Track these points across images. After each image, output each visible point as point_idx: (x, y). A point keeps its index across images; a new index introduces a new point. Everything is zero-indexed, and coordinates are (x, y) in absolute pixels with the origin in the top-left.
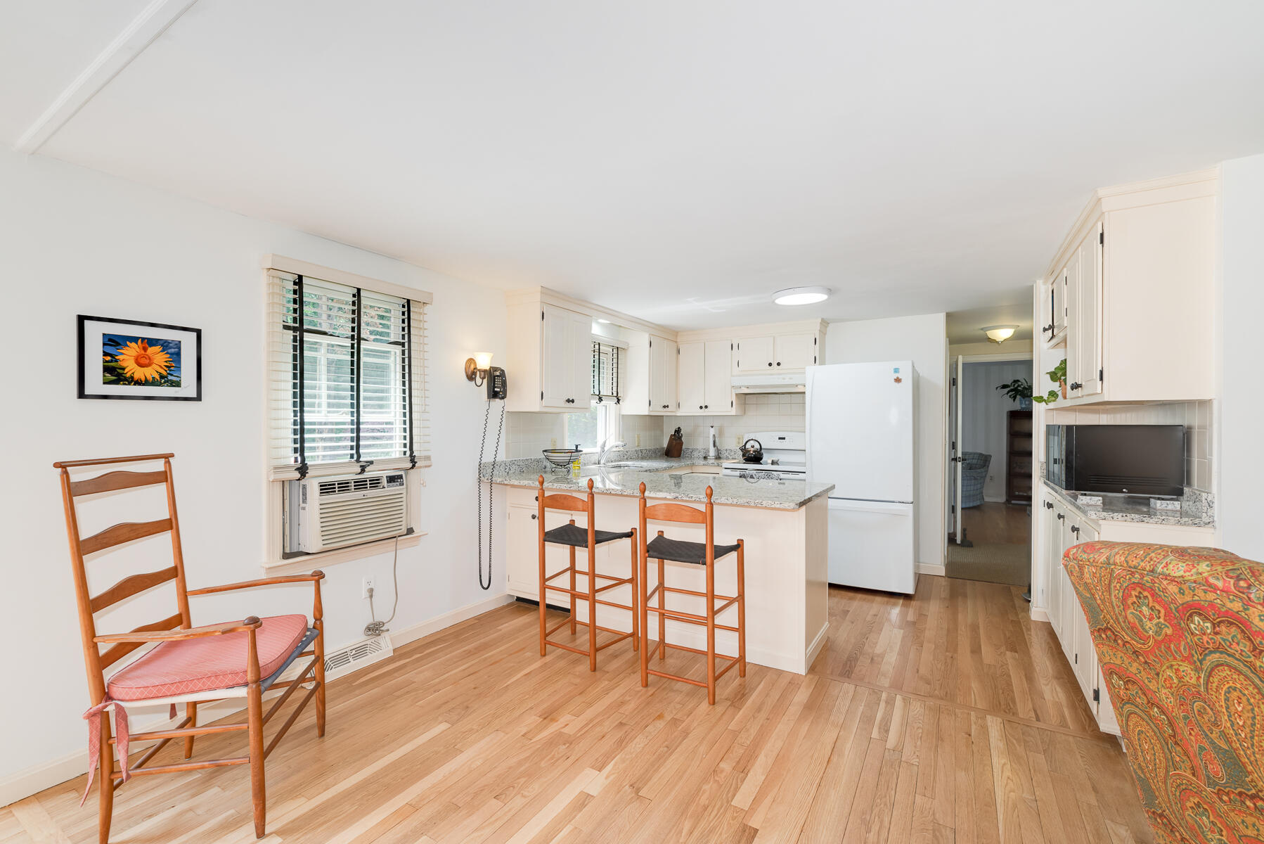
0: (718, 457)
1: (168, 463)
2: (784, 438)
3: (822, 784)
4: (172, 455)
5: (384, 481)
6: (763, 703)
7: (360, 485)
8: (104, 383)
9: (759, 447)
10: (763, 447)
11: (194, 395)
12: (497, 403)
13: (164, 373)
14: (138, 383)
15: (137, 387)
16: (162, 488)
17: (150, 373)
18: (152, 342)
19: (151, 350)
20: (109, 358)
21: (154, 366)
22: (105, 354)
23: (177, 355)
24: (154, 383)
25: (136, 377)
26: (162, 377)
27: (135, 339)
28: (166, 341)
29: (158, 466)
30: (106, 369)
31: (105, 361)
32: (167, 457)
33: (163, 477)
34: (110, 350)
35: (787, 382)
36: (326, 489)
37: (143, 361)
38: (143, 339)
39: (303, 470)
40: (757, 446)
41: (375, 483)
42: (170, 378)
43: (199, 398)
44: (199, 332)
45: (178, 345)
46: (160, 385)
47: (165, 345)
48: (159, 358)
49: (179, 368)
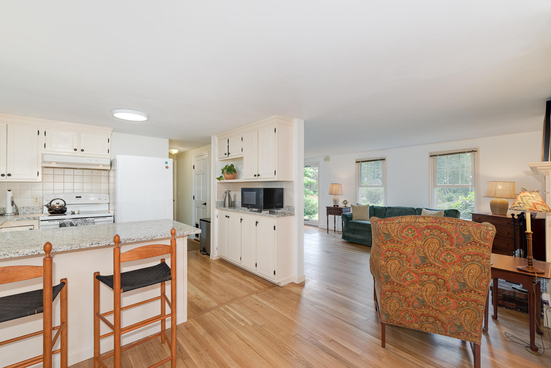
0: (17, 213)
2: (80, 197)
3: (261, 355)
6: (193, 346)
9: (64, 203)
10: (66, 204)
35: (94, 162)
40: (62, 203)
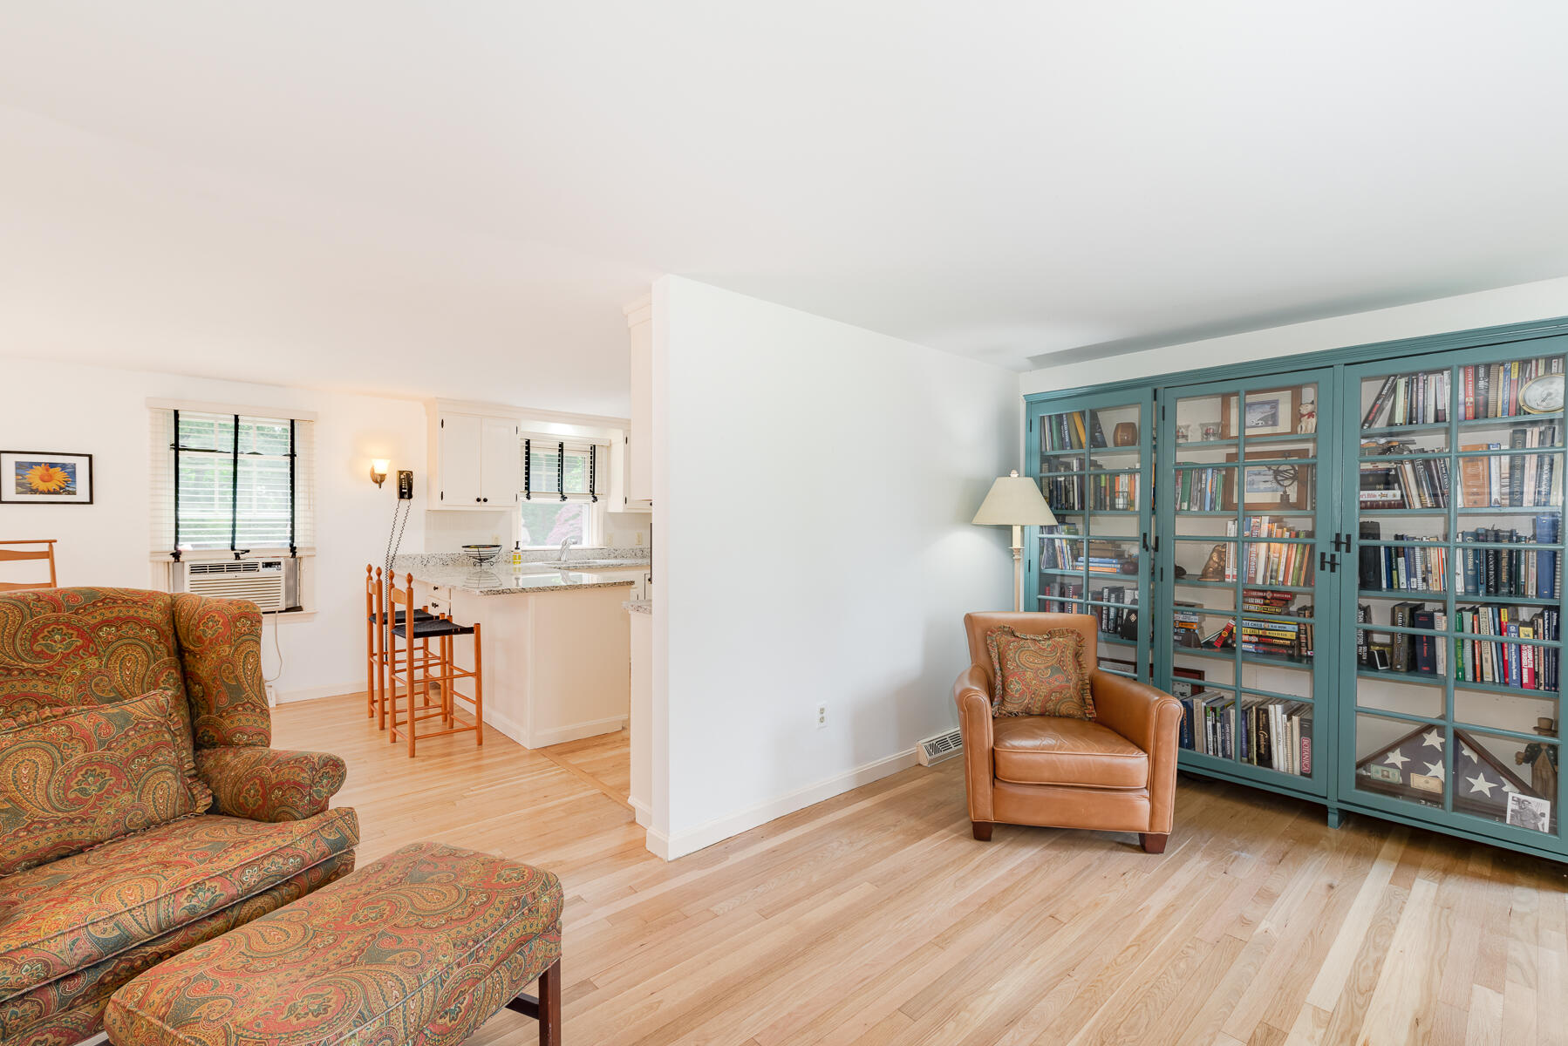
1: (51, 546)
4: (55, 541)
5: (260, 566)
7: (232, 568)
8: (17, 493)
11: (88, 500)
12: (405, 502)
13: (63, 486)
14: (42, 493)
15: (42, 495)
16: (46, 562)
17: (52, 486)
18: (52, 465)
19: (52, 470)
20: (20, 477)
21: (55, 481)
22: (17, 474)
23: (73, 474)
24: (55, 492)
25: (41, 488)
26: (61, 488)
27: (39, 464)
28: (64, 464)
29: (44, 548)
30: (18, 485)
31: (17, 480)
32: (50, 542)
33: (48, 555)
34: (20, 472)
36: (196, 569)
37: (46, 478)
38: (46, 463)
39: (177, 555)
41: (252, 567)
42: (67, 488)
43: (91, 502)
44: (90, 457)
45: (74, 466)
46: (60, 493)
47: (63, 466)
48: (59, 475)
49: (74, 482)
